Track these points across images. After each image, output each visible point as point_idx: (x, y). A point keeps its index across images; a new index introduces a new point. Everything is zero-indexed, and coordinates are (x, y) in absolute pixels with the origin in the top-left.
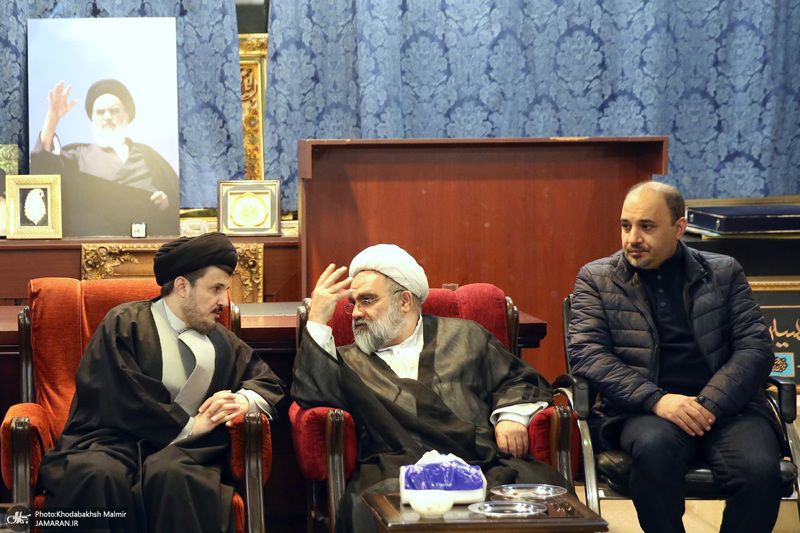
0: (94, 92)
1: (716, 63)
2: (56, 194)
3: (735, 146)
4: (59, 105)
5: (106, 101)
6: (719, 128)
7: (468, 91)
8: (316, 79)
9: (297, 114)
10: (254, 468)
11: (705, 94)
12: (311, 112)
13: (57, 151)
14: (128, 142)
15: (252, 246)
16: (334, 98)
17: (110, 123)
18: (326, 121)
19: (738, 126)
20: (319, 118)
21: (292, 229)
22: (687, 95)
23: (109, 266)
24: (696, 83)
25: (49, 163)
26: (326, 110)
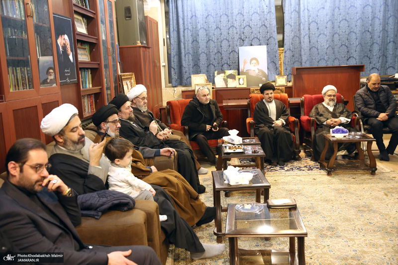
0: (251, 60)
1: (370, 51)
2: (245, 79)
3: (373, 66)
4: (245, 63)
5: (254, 61)
6: (370, 63)
7: (322, 57)
8: (293, 56)
9: (289, 63)
10: (297, 130)
11: (367, 57)
12: (292, 62)
13: (245, 71)
14: (258, 69)
15: (283, 88)
16: (296, 59)
17: (254, 66)
18: (295, 64)
19: (374, 62)
20: (294, 63)
21: (290, 84)
22: (364, 57)
23: (255, 92)
24: (366, 55)
25: (244, 73)
26: (295, 62)
